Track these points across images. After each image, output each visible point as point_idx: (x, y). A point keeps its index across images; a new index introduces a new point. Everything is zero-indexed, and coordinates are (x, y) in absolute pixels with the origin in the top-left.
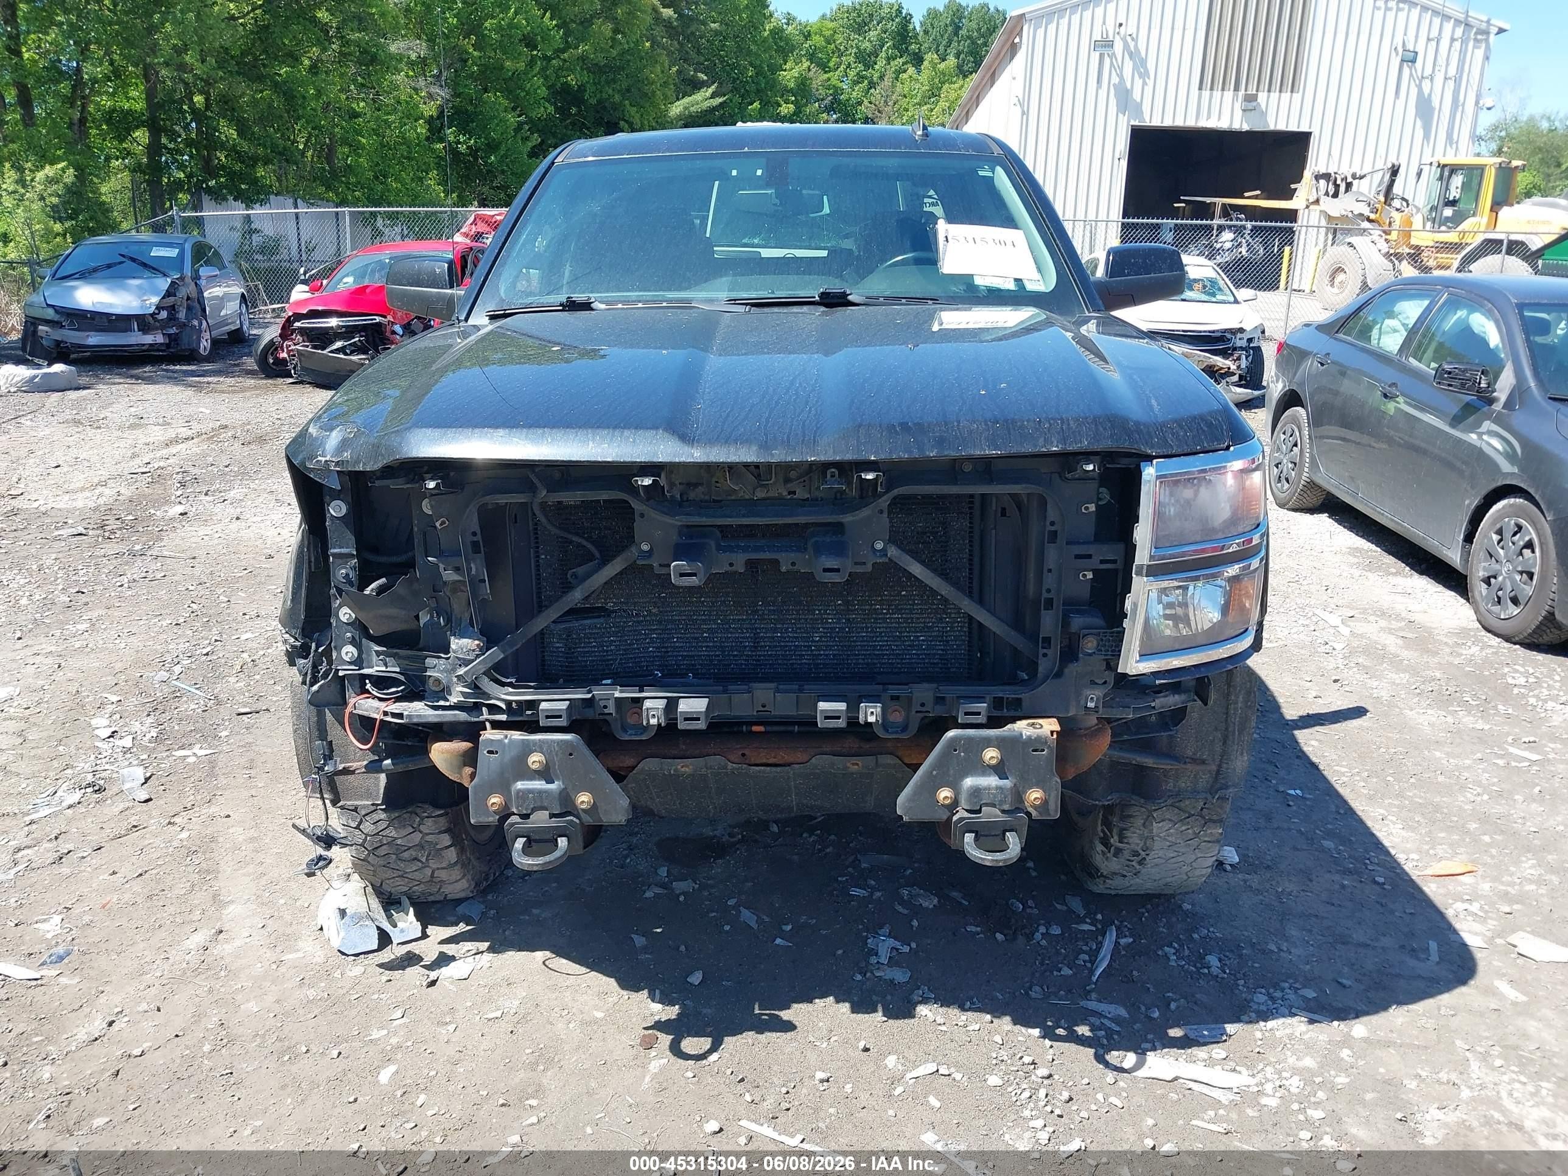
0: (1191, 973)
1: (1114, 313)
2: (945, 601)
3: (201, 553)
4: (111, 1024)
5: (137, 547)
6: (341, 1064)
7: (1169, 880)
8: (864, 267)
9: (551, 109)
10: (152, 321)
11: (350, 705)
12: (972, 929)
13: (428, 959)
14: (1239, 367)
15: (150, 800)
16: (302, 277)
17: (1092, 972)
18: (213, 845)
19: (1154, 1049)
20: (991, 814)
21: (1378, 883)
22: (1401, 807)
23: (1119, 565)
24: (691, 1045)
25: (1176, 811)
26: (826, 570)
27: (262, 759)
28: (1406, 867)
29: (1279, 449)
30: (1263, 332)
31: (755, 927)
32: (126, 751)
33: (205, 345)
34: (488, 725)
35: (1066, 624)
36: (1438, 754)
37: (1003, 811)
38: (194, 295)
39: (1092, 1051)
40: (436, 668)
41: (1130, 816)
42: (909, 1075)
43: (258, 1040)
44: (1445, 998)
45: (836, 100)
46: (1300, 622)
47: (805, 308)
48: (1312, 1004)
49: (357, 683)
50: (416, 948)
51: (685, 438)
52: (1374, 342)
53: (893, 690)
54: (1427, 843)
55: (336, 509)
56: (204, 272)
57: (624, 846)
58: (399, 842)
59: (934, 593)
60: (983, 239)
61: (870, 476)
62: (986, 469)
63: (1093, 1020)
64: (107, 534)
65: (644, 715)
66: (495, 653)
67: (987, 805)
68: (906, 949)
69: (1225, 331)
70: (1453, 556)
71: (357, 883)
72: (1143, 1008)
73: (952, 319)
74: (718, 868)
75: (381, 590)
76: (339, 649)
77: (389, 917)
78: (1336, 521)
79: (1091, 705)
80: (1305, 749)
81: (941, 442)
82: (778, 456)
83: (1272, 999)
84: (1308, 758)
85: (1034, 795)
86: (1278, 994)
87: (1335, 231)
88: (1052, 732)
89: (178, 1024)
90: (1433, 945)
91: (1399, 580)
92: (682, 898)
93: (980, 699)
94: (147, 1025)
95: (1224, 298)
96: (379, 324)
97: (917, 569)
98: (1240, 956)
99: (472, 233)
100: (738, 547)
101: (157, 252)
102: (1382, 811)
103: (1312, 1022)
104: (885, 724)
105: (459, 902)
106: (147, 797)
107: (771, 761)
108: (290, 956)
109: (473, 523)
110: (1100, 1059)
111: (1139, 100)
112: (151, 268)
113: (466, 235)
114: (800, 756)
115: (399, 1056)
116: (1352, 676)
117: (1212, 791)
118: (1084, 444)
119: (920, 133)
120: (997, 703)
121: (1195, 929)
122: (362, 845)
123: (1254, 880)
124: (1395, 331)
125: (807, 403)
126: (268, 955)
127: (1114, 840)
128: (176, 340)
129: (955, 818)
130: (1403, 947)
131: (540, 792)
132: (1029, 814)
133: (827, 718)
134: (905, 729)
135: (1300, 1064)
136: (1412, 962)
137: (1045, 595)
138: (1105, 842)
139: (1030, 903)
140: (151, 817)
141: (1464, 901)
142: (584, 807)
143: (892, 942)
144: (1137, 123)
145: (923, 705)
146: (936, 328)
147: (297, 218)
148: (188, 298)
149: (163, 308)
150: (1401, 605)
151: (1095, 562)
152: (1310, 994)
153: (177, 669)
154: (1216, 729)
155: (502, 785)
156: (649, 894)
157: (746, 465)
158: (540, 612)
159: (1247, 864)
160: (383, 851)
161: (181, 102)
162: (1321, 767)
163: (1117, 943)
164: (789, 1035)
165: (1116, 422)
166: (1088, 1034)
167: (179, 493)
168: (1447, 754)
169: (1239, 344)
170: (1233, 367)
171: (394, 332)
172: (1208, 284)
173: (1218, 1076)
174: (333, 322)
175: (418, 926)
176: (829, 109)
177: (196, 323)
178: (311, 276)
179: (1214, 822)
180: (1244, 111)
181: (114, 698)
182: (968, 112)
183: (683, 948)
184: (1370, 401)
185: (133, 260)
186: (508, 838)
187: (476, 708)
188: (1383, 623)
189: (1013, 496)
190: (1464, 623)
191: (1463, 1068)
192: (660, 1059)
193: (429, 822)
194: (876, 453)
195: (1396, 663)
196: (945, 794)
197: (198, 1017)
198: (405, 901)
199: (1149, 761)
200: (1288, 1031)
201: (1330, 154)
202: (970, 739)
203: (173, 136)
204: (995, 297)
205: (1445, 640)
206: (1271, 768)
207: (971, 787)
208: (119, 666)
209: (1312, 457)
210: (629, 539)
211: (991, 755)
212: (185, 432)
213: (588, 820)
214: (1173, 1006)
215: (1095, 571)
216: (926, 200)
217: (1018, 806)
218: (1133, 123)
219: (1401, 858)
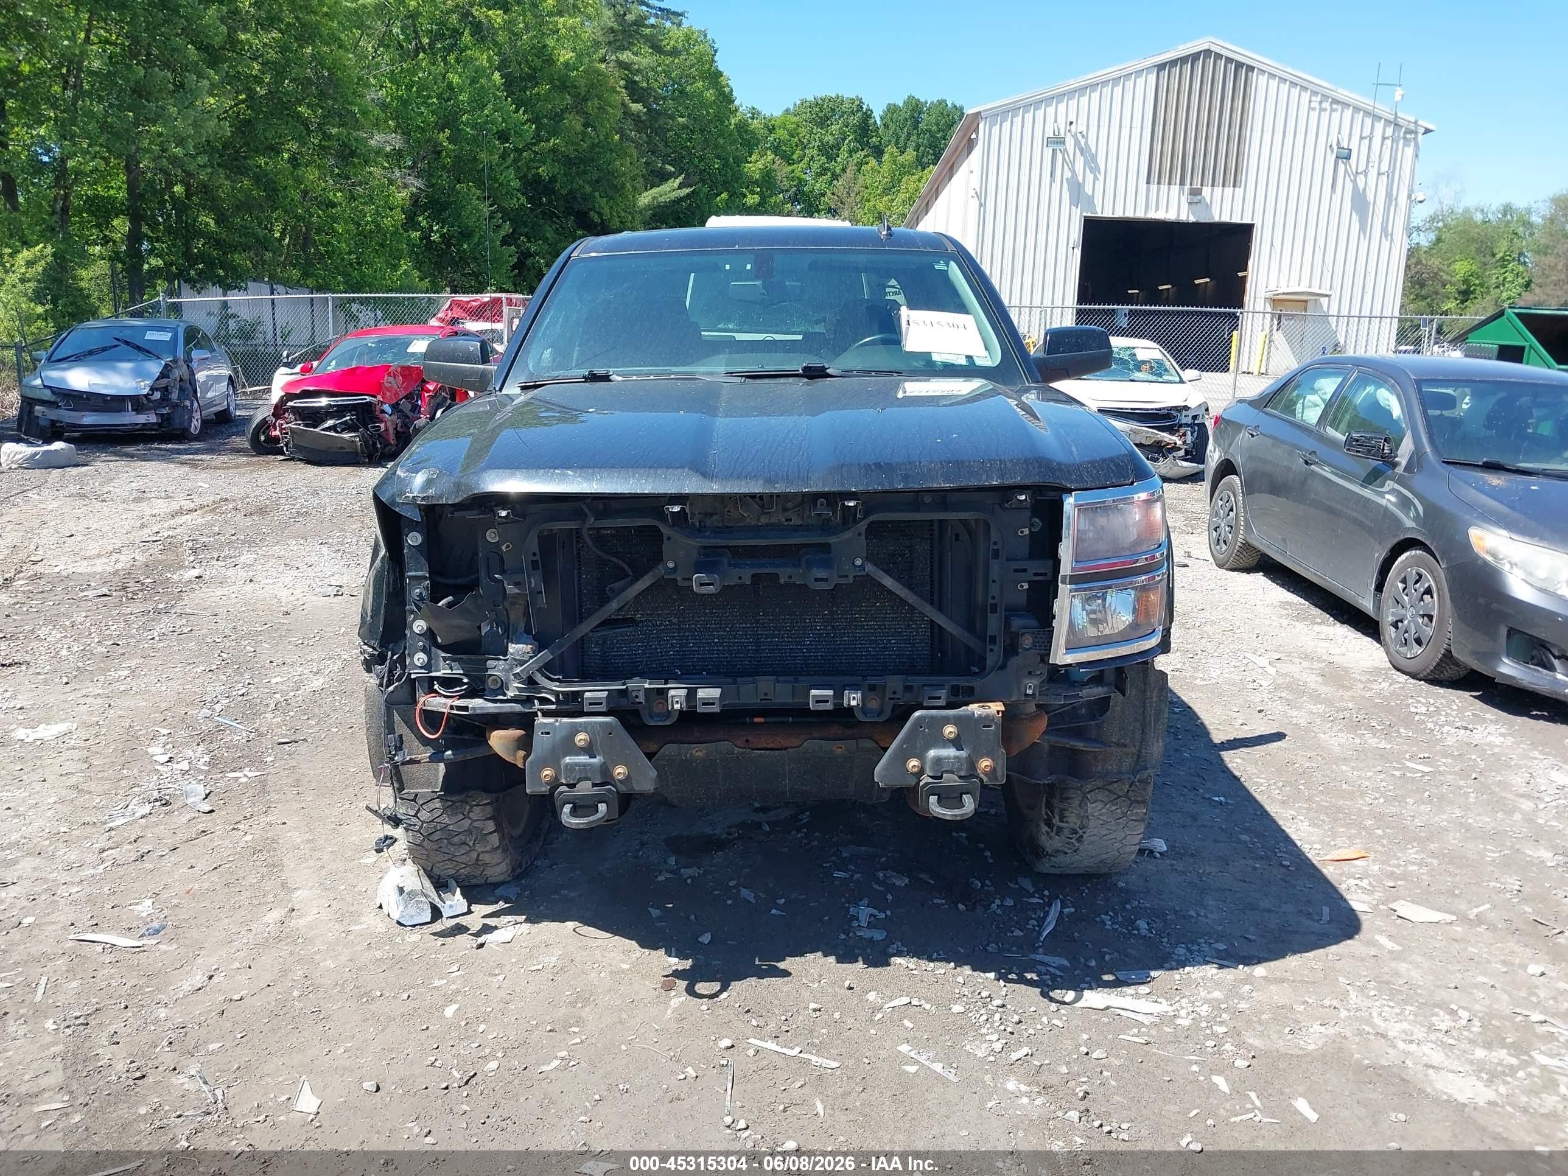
0: (1124, 934)
1: (1051, 385)
2: (912, 608)
3: (222, 611)
4: (210, 978)
5: (161, 606)
6: (412, 1004)
7: (1104, 856)
8: (839, 348)
9: (523, 199)
10: (145, 402)
11: (421, 702)
12: (939, 901)
13: (474, 929)
14: (1184, 443)
15: (212, 811)
16: (285, 360)
17: (1040, 934)
18: (275, 845)
19: (1091, 988)
20: (950, 780)
21: (1285, 866)
22: (1309, 809)
23: (1049, 577)
24: (702, 987)
25: (1107, 793)
26: (817, 580)
27: (307, 779)
28: (1309, 856)
29: (1217, 514)
30: (1207, 410)
31: (753, 901)
32: (184, 773)
33: (196, 424)
34: (539, 714)
35: (1008, 624)
36: (1344, 768)
37: (960, 777)
38: (186, 377)
39: (1038, 990)
40: (497, 668)
41: (1068, 798)
42: (887, 1006)
43: (339, 988)
44: (1334, 948)
45: (799, 191)
46: (1232, 664)
47: (791, 380)
48: (1223, 954)
49: (426, 685)
50: (464, 921)
51: (706, 475)
52: (1298, 415)
53: (871, 681)
54: (1329, 836)
55: (414, 539)
56: (196, 354)
57: (637, 842)
58: (451, 828)
59: (903, 602)
60: (938, 323)
61: (851, 504)
62: (943, 498)
63: (1039, 968)
64: (130, 595)
65: (670, 701)
66: (545, 655)
67: (947, 772)
68: (883, 916)
69: (1172, 408)
70: (1367, 604)
71: (410, 868)
72: (1082, 960)
73: (914, 388)
74: (719, 857)
75: (450, 605)
76: (412, 656)
77: (439, 896)
78: (1270, 579)
79: (1030, 692)
80: (1229, 765)
81: (906, 478)
82: (779, 488)
83: (1191, 952)
84: (1231, 773)
85: (985, 763)
86: (1196, 948)
87: (1280, 317)
88: (998, 712)
89: (268, 978)
90: (1326, 910)
91: (1324, 628)
92: (689, 881)
93: (941, 686)
94: (241, 978)
95: (1171, 378)
96: (370, 404)
97: (888, 582)
98: (1165, 921)
99: (448, 318)
100: (746, 564)
101: (150, 336)
102: (1292, 812)
103: (1221, 967)
104: (863, 708)
105: (497, 885)
106: (210, 809)
107: (769, 746)
108: (357, 927)
109: (533, 544)
110: (1044, 995)
111: (1090, 193)
112: (146, 351)
113: (442, 320)
114: (794, 742)
115: (459, 998)
116: (1276, 708)
117: (1134, 772)
118: (1018, 480)
119: (885, 233)
120: (955, 691)
121: (1128, 902)
122: (419, 831)
123: (1180, 865)
124: (1316, 405)
125: (800, 449)
126: (337, 927)
127: (1056, 821)
128: (168, 419)
129: (921, 784)
130: (1300, 911)
131: (585, 765)
132: (981, 780)
133: (817, 702)
134: (880, 713)
135: (1210, 996)
136: (1308, 923)
137: (990, 601)
138: (1049, 823)
139: (987, 882)
140: (216, 824)
141: (1355, 879)
142: (620, 777)
143: (871, 910)
144: (1089, 214)
145: (895, 693)
146: (900, 395)
147: (273, 304)
148: (181, 380)
149: (157, 390)
150: (1322, 648)
151: (1029, 575)
152: (1222, 946)
153: (218, 707)
154: (1136, 721)
155: (552, 759)
156: (661, 878)
157: (753, 496)
158: (581, 622)
159: (1174, 852)
160: (436, 837)
161: (162, 192)
162: (1242, 779)
163: (1061, 912)
164: (786, 979)
165: (1043, 463)
166: (1036, 978)
167: (192, 558)
168: (1353, 768)
169: (1184, 420)
170: (1179, 442)
171: (383, 412)
172: (1154, 365)
173: (1144, 1006)
174: (324, 401)
175: (465, 902)
176: (794, 200)
177: (188, 403)
178: (293, 359)
179: (1138, 802)
180: (1190, 203)
181: (165, 731)
182: (927, 204)
183: (693, 917)
184: (1294, 467)
185: (127, 343)
186: (558, 804)
187: (529, 701)
188: (1305, 664)
189: (964, 523)
190: (1377, 664)
191: (1344, 997)
192: (679, 997)
193: (477, 810)
194: (856, 486)
195: (1316, 698)
196: (913, 764)
197: (285, 972)
198: (452, 883)
199: (1080, 745)
200: (1201, 974)
201: (1272, 244)
202: (932, 718)
203: (154, 225)
204: (950, 371)
205: (1359, 677)
206: (1198, 780)
207: (934, 757)
208: (163, 705)
209: (1246, 520)
210: (657, 558)
211: (950, 730)
212: (187, 505)
213: (623, 788)
214: (1107, 957)
215: (1029, 582)
216: (887, 290)
217: (971, 772)
218: (1085, 214)
219: (1306, 848)
